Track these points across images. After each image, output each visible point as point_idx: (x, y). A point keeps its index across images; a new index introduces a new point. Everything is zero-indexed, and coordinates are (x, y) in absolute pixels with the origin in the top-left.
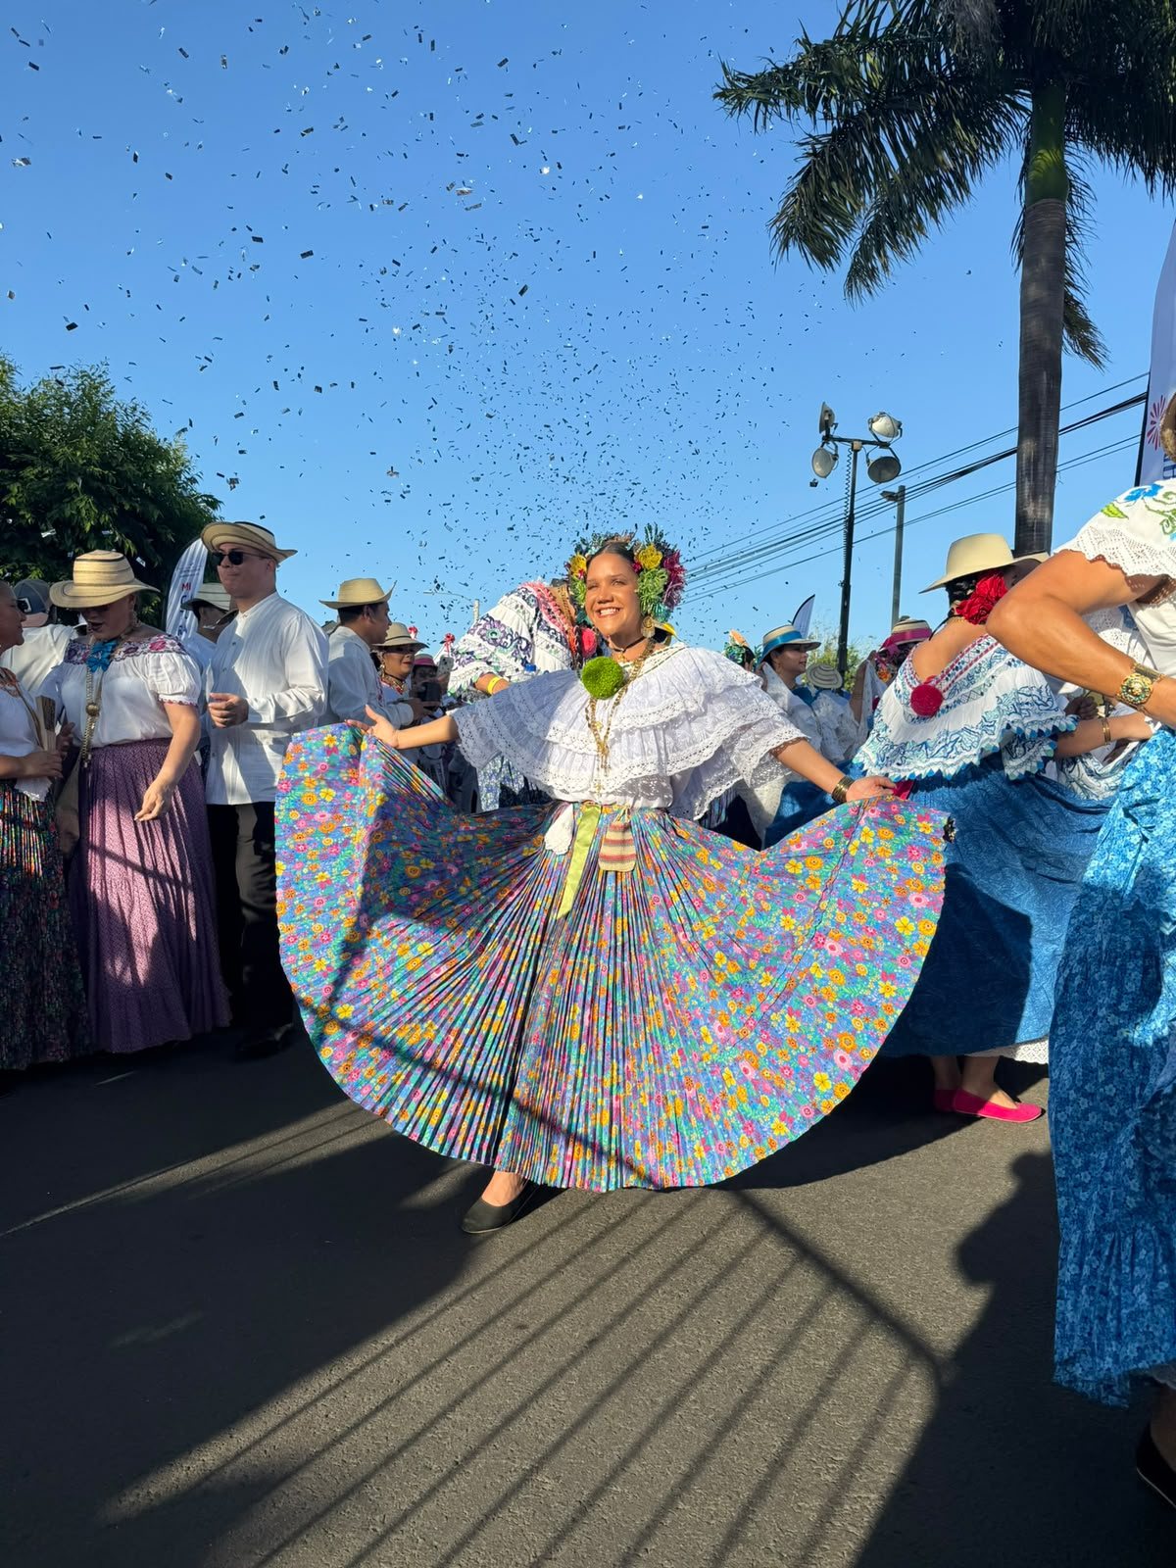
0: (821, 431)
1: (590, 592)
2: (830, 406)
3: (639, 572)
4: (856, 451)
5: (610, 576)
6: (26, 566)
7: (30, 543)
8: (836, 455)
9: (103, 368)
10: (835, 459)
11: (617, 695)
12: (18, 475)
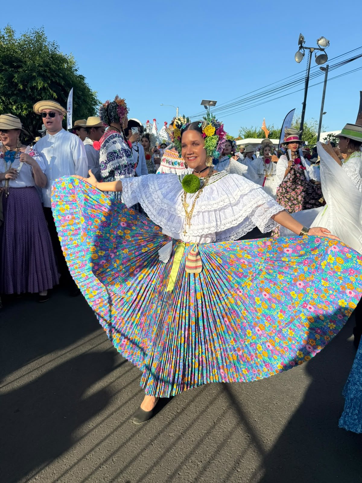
0: (299, 45)
1: (183, 149)
2: (303, 35)
3: (205, 138)
4: (311, 52)
5: (192, 141)
6: (21, 104)
7: (23, 95)
8: (304, 54)
9: (42, 29)
10: (303, 56)
11: (197, 192)
12: (17, 71)
